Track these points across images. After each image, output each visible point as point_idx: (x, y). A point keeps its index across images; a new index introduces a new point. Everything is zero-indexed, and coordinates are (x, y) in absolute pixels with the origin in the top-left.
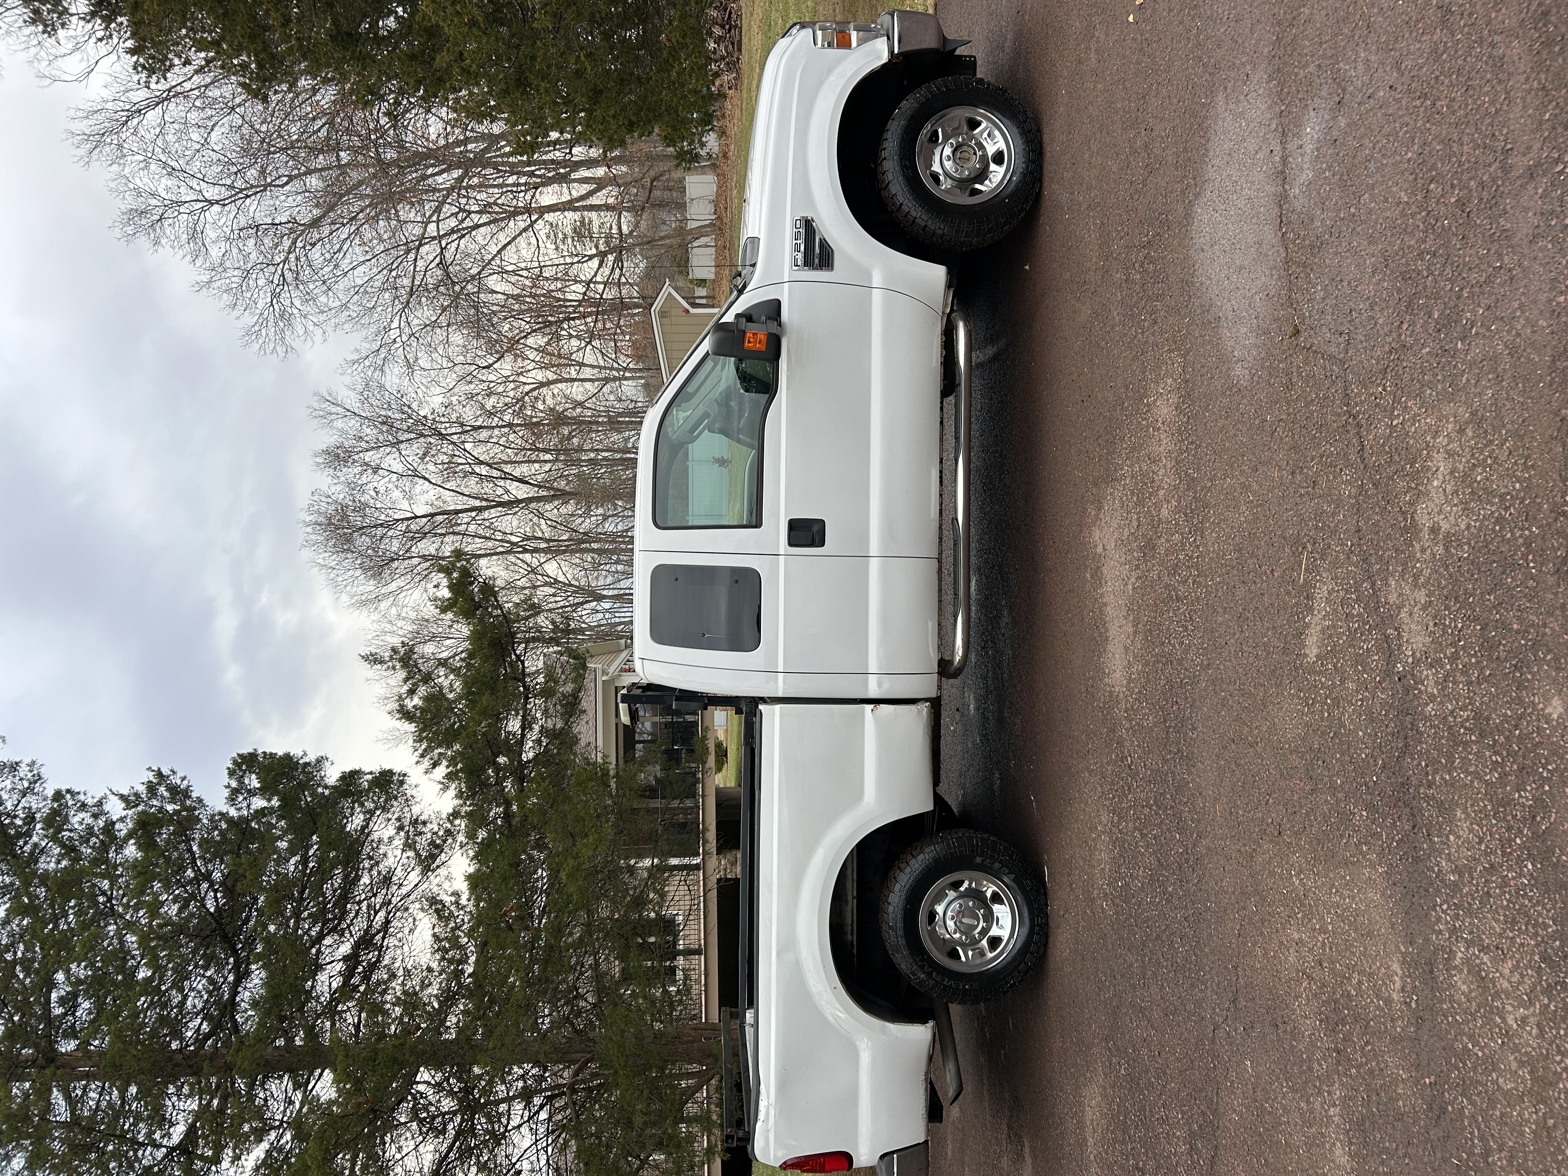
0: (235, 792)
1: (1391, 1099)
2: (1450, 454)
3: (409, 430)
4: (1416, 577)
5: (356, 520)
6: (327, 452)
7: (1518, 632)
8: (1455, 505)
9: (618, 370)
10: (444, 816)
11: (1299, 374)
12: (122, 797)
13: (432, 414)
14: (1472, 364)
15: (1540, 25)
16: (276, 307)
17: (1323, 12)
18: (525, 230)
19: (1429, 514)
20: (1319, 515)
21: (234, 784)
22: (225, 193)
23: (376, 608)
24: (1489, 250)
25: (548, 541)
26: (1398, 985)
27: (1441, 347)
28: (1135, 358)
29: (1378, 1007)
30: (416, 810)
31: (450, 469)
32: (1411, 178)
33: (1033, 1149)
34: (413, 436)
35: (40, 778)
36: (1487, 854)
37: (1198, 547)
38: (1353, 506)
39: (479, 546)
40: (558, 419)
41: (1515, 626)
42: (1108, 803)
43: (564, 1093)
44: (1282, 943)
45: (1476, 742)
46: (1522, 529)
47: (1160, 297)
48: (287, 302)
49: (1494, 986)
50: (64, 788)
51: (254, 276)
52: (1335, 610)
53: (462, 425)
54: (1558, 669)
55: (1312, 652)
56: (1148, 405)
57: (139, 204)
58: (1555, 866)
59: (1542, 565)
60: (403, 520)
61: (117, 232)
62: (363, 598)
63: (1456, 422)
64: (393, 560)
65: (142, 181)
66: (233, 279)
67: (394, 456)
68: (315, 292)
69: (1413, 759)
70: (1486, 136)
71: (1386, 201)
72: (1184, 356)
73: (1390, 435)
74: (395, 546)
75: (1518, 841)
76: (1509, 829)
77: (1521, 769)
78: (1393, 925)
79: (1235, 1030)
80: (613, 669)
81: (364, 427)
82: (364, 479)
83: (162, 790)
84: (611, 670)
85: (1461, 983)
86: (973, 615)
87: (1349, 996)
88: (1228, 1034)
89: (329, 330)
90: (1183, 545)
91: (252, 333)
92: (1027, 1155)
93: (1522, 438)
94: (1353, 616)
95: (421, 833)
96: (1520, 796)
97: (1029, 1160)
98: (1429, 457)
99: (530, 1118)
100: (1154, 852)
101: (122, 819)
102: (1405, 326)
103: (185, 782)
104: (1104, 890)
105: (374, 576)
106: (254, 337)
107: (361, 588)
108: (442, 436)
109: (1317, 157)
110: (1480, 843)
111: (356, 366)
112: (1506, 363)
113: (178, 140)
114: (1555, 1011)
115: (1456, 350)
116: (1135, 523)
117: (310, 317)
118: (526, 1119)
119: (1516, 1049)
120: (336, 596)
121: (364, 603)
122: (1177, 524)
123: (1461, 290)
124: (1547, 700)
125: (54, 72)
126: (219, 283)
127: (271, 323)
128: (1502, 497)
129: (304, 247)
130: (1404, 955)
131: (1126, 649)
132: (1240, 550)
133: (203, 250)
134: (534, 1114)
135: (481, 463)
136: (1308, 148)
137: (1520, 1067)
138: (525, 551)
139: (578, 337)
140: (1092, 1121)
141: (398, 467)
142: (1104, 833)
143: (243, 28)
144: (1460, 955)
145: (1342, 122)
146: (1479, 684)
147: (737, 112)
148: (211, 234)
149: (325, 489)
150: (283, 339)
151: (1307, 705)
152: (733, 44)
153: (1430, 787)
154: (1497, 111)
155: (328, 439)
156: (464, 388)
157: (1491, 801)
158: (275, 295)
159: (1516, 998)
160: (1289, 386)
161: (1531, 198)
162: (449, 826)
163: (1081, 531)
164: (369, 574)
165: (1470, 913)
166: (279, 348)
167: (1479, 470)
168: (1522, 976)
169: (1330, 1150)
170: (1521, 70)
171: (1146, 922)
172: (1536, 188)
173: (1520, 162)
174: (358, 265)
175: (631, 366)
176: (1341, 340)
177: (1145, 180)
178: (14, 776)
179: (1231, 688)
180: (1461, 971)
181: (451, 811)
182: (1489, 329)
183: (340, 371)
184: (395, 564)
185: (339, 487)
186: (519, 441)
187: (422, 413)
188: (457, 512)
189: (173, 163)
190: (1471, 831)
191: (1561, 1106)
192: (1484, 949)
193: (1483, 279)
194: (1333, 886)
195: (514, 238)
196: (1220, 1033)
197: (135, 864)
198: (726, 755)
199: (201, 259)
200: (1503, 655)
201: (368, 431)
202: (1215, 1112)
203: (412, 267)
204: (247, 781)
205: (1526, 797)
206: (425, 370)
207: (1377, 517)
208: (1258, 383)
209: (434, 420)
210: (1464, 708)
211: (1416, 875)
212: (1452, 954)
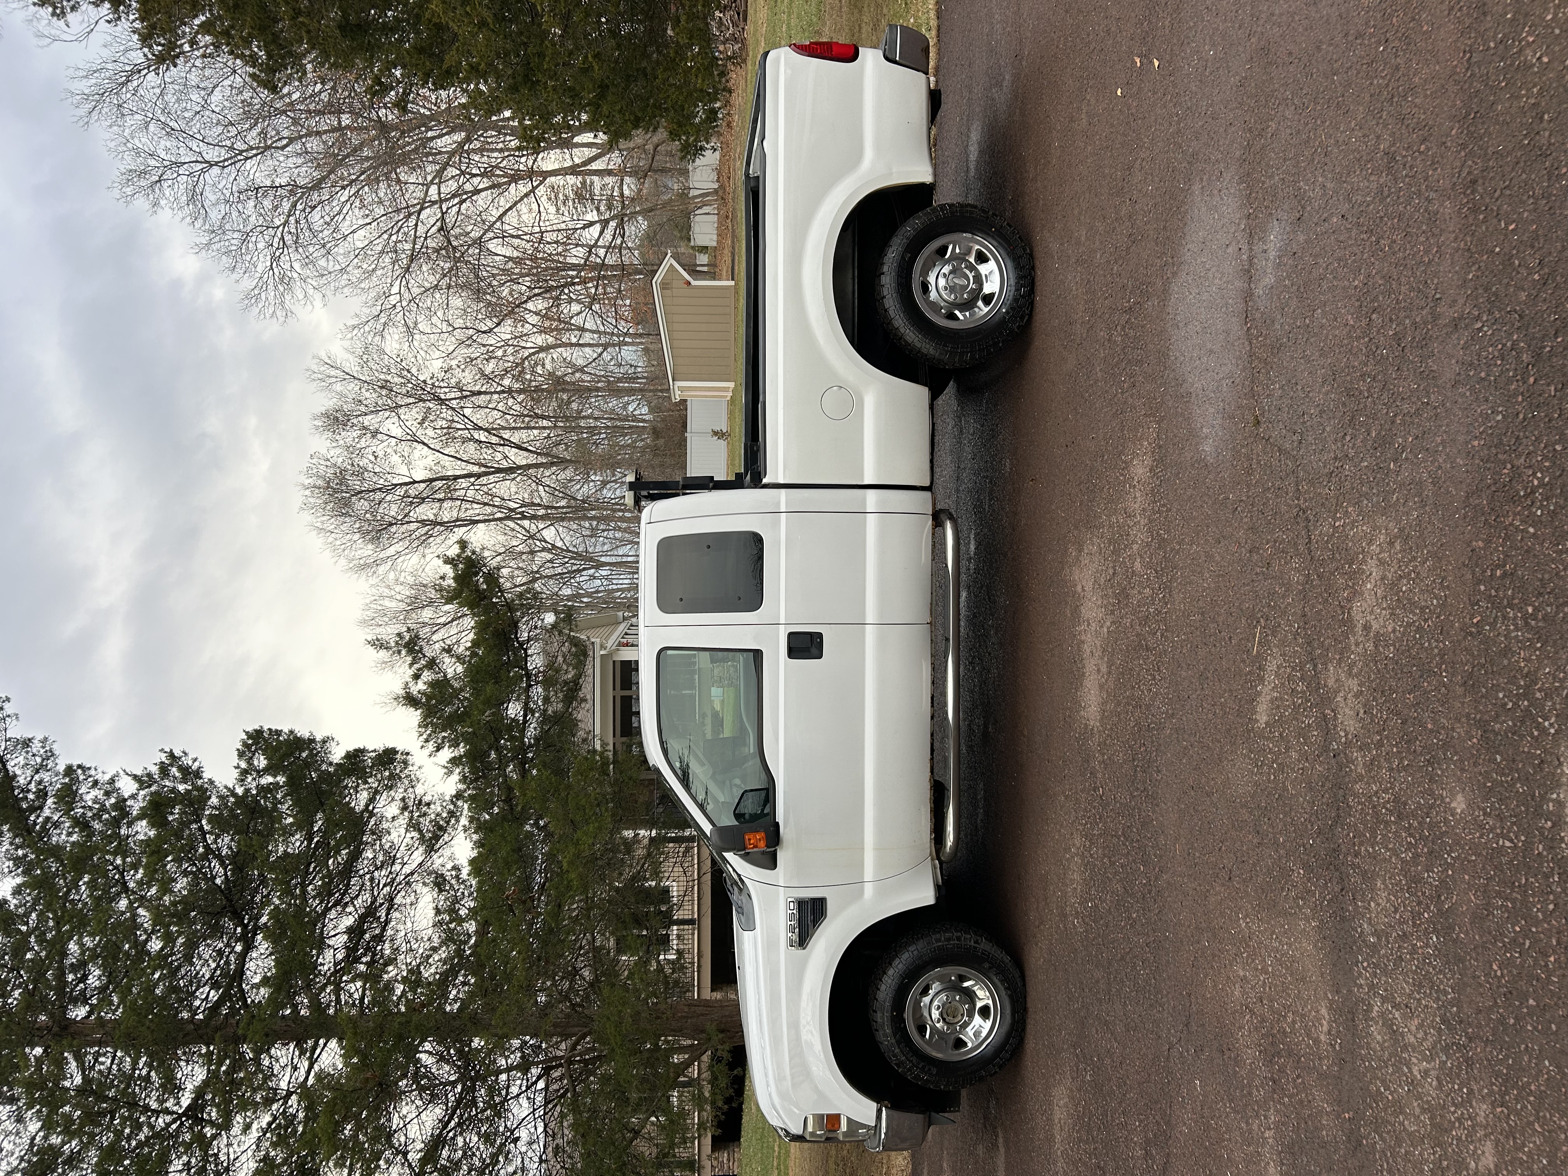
0: (244, 773)
1: (1316, 1128)
2: (1381, 562)
3: (408, 395)
4: (1351, 667)
5: (355, 484)
6: (326, 415)
7: (1431, 731)
8: (1384, 609)
9: (618, 336)
10: (448, 798)
11: (1259, 462)
12: (135, 777)
13: (432, 378)
14: (1402, 485)
15: (1469, 192)
16: (276, 270)
17: (1288, 131)
18: (526, 195)
19: (1363, 612)
20: (1272, 594)
21: (243, 765)
22: (224, 154)
23: (375, 572)
24: (1419, 386)
25: (547, 507)
26: (1325, 1028)
27: (1377, 464)
28: (1116, 415)
29: (1308, 1045)
30: (419, 790)
31: (449, 433)
32: (1357, 304)
33: (1006, 1141)
34: (411, 400)
35: (53, 755)
36: (1400, 923)
37: (1166, 604)
38: (1300, 592)
39: (477, 512)
40: (558, 383)
41: (1429, 726)
42: (1081, 828)
43: (561, 1065)
44: (1229, 978)
45: (1395, 823)
46: (1437, 641)
47: (1139, 363)
48: (287, 266)
49: (1403, 1039)
50: (75, 763)
51: (254, 239)
52: (1283, 684)
53: (461, 390)
54: (1463, 770)
55: (1262, 719)
56: (1125, 462)
57: (137, 164)
58: (1455, 941)
59: (1453, 675)
60: (401, 484)
61: (116, 193)
62: (362, 562)
63: (1387, 534)
64: (391, 524)
65: (142, 141)
66: (233, 242)
67: (393, 420)
68: (315, 255)
69: (1343, 829)
70: (1420, 282)
71: (1336, 319)
72: (1158, 423)
73: (1333, 535)
74: (393, 510)
75: (1426, 915)
76: (1419, 903)
77: (1430, 852)
78: (1322, 975)
79: (1187, 1051)
80: (611, 643)
81: (363, 390)
82: (363, 443)
83: (174, 770)
84: (609, 645)
85: (1377, 1033)
86: (962, 630)
87: (1284, 1032)
88: (1181, 1053)
89: (329, 293)
90: (1153, 599)
91: (252, 297)
92: (1000, 1145)
93: (1440, 559)
94: (1298, 692)
95: (425, 814)
96: (1429, 876)
97: (1002, 1150)
98: (1364, 561)
99: (528, 1088)
100: (1121, 880)
101: (133, 797)
102: (1348, 438)
103: (197, 764)
104: (1076, 908)
105: (372, 541)
106: (253, 301)
107: (359, 552)
108: (442, 402)
109: (1279, 264)
110: (1395, 912)
111: (355, 332)
112: (1429, 490)
113: (178, 100)
114: (1451, 1068)
115: (1389, 469)
116: (1111, 571)
117: (309, 280)
118: (524, 1088)
119: (1419, 1097)
120: (334, 560)
121: (364, 567)
122: (1148, 579)
123: (1395, 416)
124: (1453, 796)
125: (53, 32)
126: (217, 246)
127: (271, 287)
128: (1422, 609)
129: (304, 210)
130: (1332, 1002)
131: (1101, 687)
132: (1203, 614)
133: (202, 211)
134: (533, 1084)
135: (481, 428)
136: (1272, 254)
137: (1422, 1113)
138: (524, 517)
139: (579, 301)
140: (1060, 1119)
141: (397, 431)
142: (1077, 855)
143: (252, 19)
144: (1376, 1008)
145: (1302, 238)
146: (1399, 772)
147: (742, 83)
148: (210, 196)
149: (324, 451)
150: (282, 303)
151: (1257, 765)
152: (738, 14)
153: (1356, 856)
154: (1430, 262)
155: (326, 402)
156: (464, 351)
157: (1405, 876)
158: (275, 259)
159: (1420, 1053)
160: (1249, 472)
161: (1455, 346)
162: (452, 807)
163: (1063, 569)
164: (367, 538)
165: (1385, 972)
166: (279, 313)
167: (1405, 581)
168: (1426, 1034)
169: (1265, 1168)
170: (1451, 229)
171: (1112, 943)
172: (1458, 339)
173: (1447, 313)
174: (358, 229)
175: (631, 331)
176: (1295, 438)
177: (1128, 248)
178: (27, 752)
179: (1192, 739)
180: (1377, 1023)
181: (454, 793)
182: (1416, 457)
183: (340, 336)
184: (393, 529)
185: (338, 451)
186: (517, 407)
187: (422, 378)
188: (456, 478)
189: (172, 124)
190: (1388, 901)
191: (1453, 1150)
192: (1396, 1006)
193: (1413, 411)
194: (1273, 933)
195: (516, 203)
196: (1174, 1053)
197: (148, 842)
198: (722, 726)
199: (200, 221)
200: (1419, 749)
201: (368, 395)
202: (1168, 1123)
203: (412, 232)
204: (256, 763)
205: (1433, 877)
206: (424, 334)
207: (1320, 607)
208: (1223, 462)
209: (433, 384)
210: (1385, 791)
211: (1343, 932)
212: (1370, 1007)
